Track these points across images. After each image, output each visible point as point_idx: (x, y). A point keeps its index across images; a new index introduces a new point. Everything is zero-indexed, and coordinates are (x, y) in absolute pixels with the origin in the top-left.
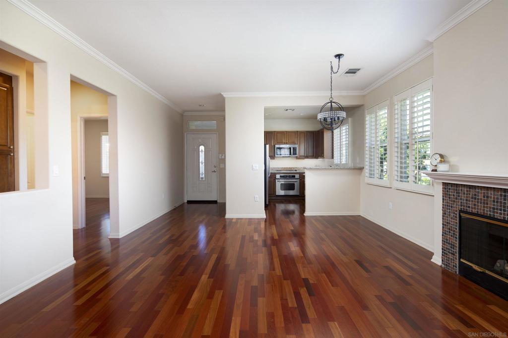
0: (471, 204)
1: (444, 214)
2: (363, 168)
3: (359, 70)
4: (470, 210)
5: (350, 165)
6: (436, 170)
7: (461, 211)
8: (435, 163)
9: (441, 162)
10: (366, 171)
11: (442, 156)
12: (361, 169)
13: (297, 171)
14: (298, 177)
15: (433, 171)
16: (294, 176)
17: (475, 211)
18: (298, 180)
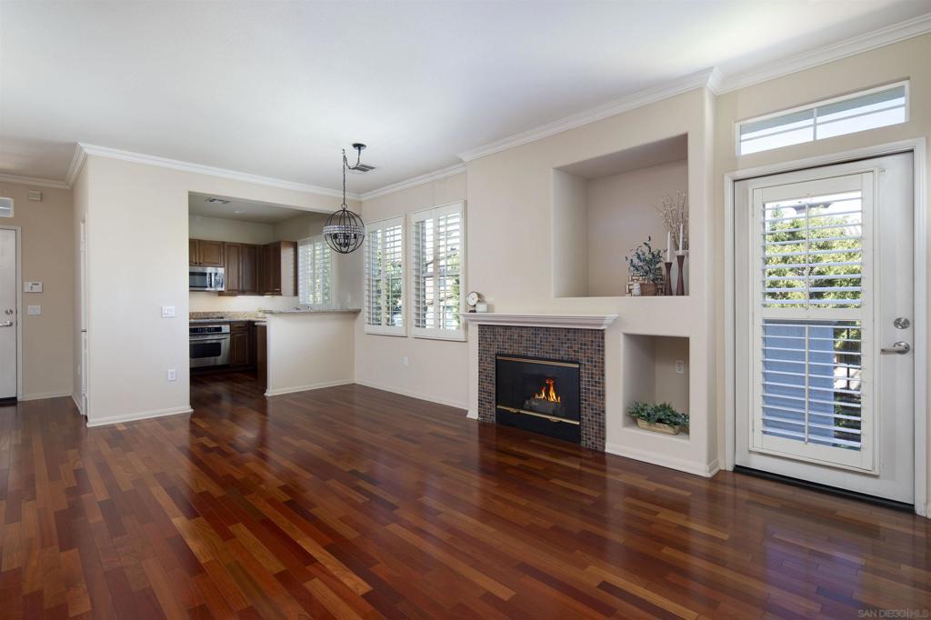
0: (507, 346)
1: (480, 360)
2: (360, 310)
3: (373, 168)
4: (506, 352)
5: (335, 306)
6: (475, 311)
7: (497, 355)
8: (472, 303)
9: (479, 301)
10: (365, 315)
11: (479, 296)
12: (356, 313)
13: (225, 320)
14: (228, 331)
15: (471, 311)
16: (220, 329)
17: (510, 352)
18: (229, 336)
